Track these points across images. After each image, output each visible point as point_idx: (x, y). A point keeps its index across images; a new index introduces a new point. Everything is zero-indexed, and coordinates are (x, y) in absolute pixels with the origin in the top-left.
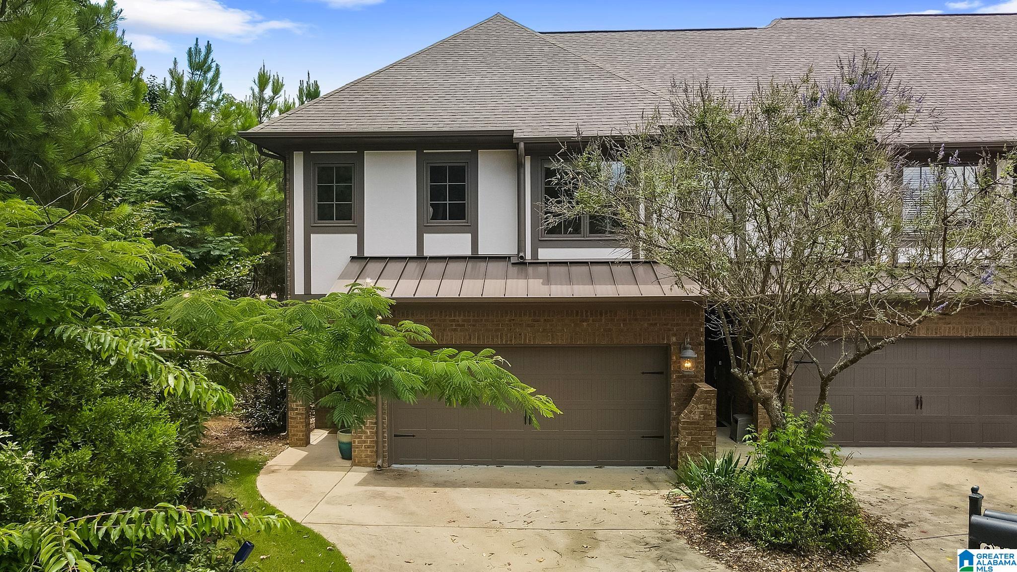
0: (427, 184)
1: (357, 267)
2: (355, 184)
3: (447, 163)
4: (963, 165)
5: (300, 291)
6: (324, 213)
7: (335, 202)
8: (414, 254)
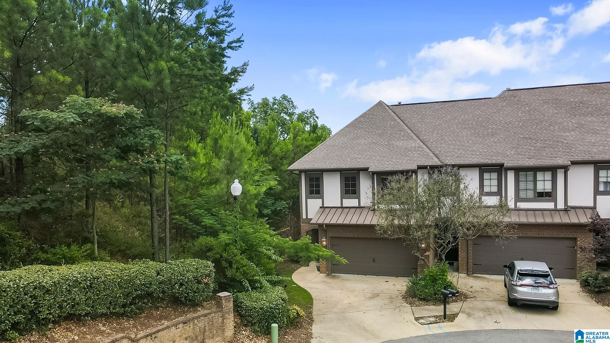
0: (344, 183)
1: (322, 209)
2: (321, 183)
3: (350, 176)
4: (544, 171)
5: (304, 217)
6: (311, 192)
7: (315, 189)
8: (340, 206)
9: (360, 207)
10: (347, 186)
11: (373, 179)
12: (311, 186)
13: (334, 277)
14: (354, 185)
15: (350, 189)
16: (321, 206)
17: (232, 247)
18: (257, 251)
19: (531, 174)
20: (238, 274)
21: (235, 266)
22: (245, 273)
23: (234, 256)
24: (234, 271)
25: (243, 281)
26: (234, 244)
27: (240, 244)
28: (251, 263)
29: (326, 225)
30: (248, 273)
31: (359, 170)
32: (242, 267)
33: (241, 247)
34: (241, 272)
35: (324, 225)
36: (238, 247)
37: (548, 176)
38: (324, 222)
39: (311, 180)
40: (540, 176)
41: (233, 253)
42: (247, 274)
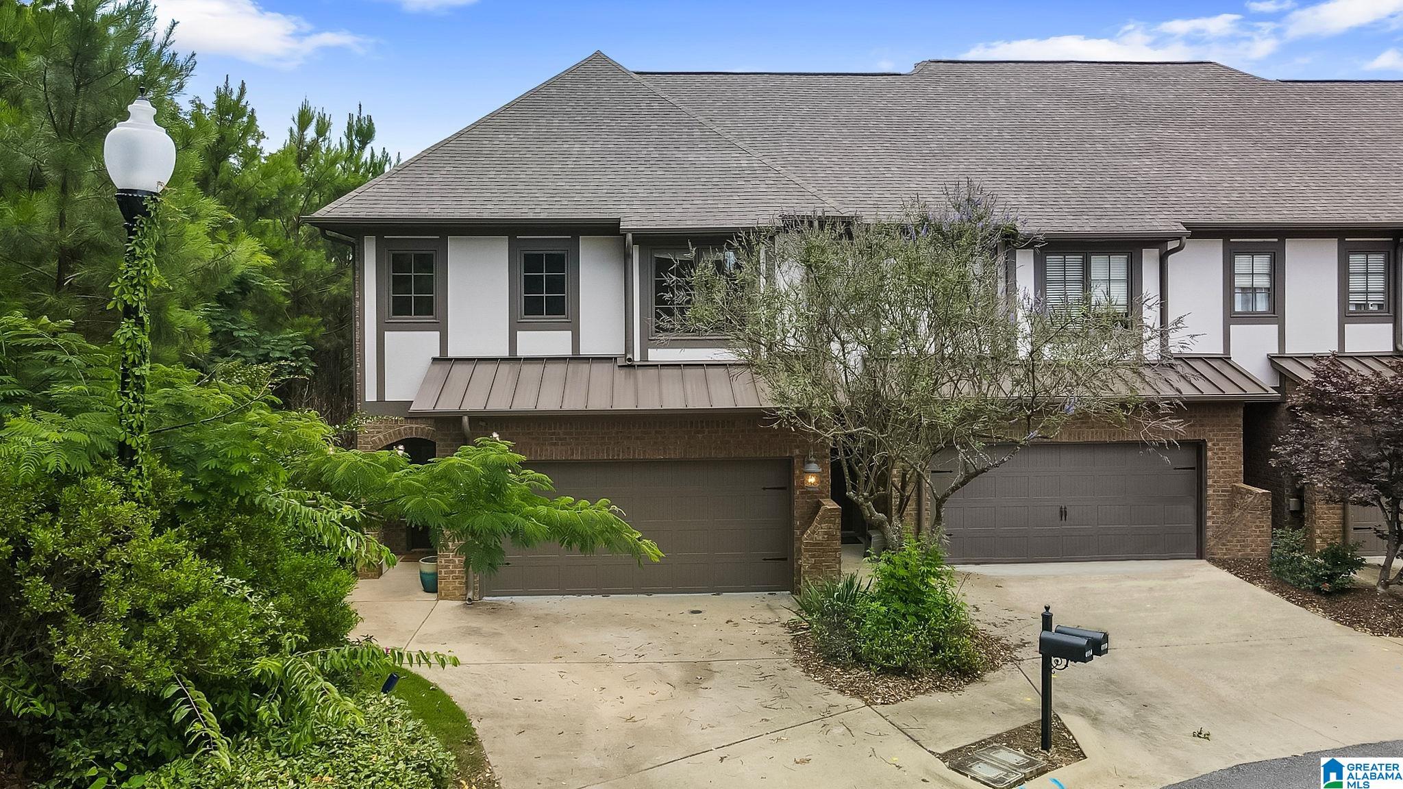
0: (521, 274)
1: (440, 369)
2: (437, 274)
3: (544, 250)
4: (1109, 254)
5: (371, 395)
6: (401, 307)
7: (413, 295)
8: (506, 354)
9: (577, 358)
10: (531, 284)
11: (627, 257)
12: (400, 283)
13: (495, 610)
14: (557, 285)
15: (545, 295)
16: (437, 355)
17: (99, 485)
18: (253, 510)
19: (1074, 260)
20: (143, 653)
21: (118, 603)
22: (190, 643)
23: (115, 541)
24: (113, 635)
25: (180, 693)
26: (116, 468)
27: (152, 474)
28: (228, 581)
29: (470, 419)
30: (214, 642)
31: (577, 230)
32: (168, 607)
33: (160, 486)
34: (161, 642)
35: (466, 419)
36: (142, 488)
37: (1119, 265)
38: (467, 407)
39: (399, 263)
40: (1098, 266)
41: (107, 526)
42: (204, 647)
